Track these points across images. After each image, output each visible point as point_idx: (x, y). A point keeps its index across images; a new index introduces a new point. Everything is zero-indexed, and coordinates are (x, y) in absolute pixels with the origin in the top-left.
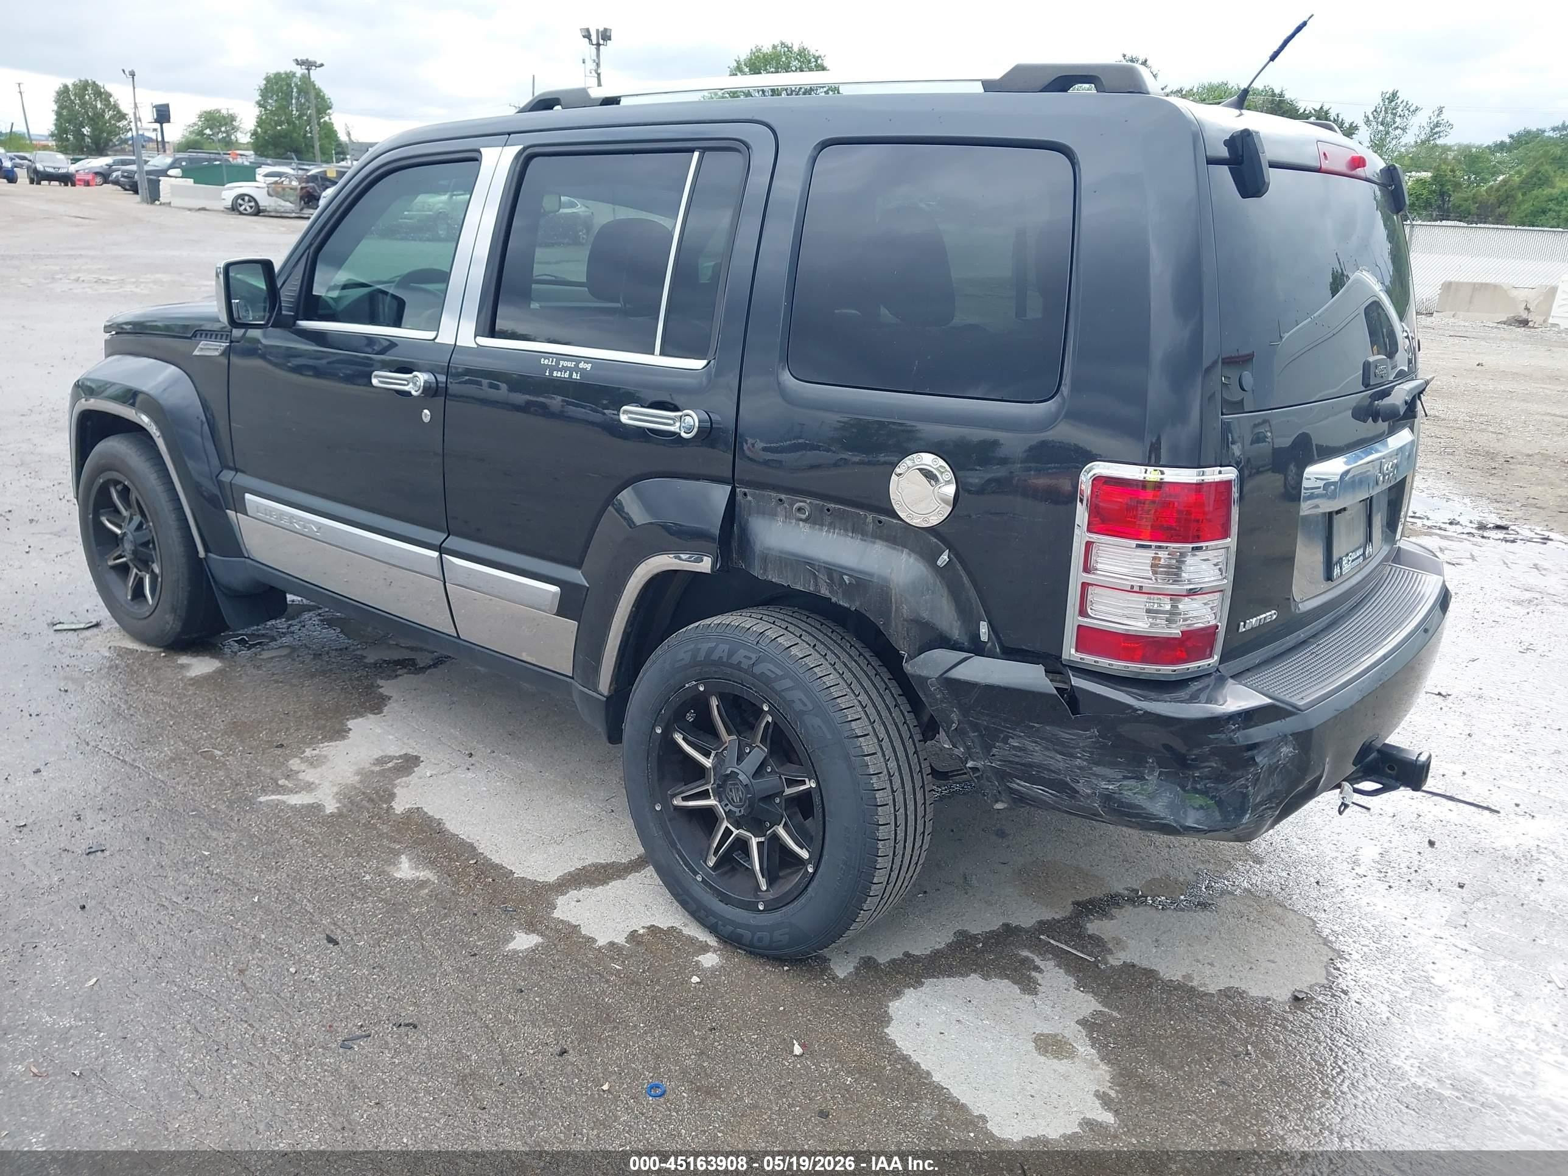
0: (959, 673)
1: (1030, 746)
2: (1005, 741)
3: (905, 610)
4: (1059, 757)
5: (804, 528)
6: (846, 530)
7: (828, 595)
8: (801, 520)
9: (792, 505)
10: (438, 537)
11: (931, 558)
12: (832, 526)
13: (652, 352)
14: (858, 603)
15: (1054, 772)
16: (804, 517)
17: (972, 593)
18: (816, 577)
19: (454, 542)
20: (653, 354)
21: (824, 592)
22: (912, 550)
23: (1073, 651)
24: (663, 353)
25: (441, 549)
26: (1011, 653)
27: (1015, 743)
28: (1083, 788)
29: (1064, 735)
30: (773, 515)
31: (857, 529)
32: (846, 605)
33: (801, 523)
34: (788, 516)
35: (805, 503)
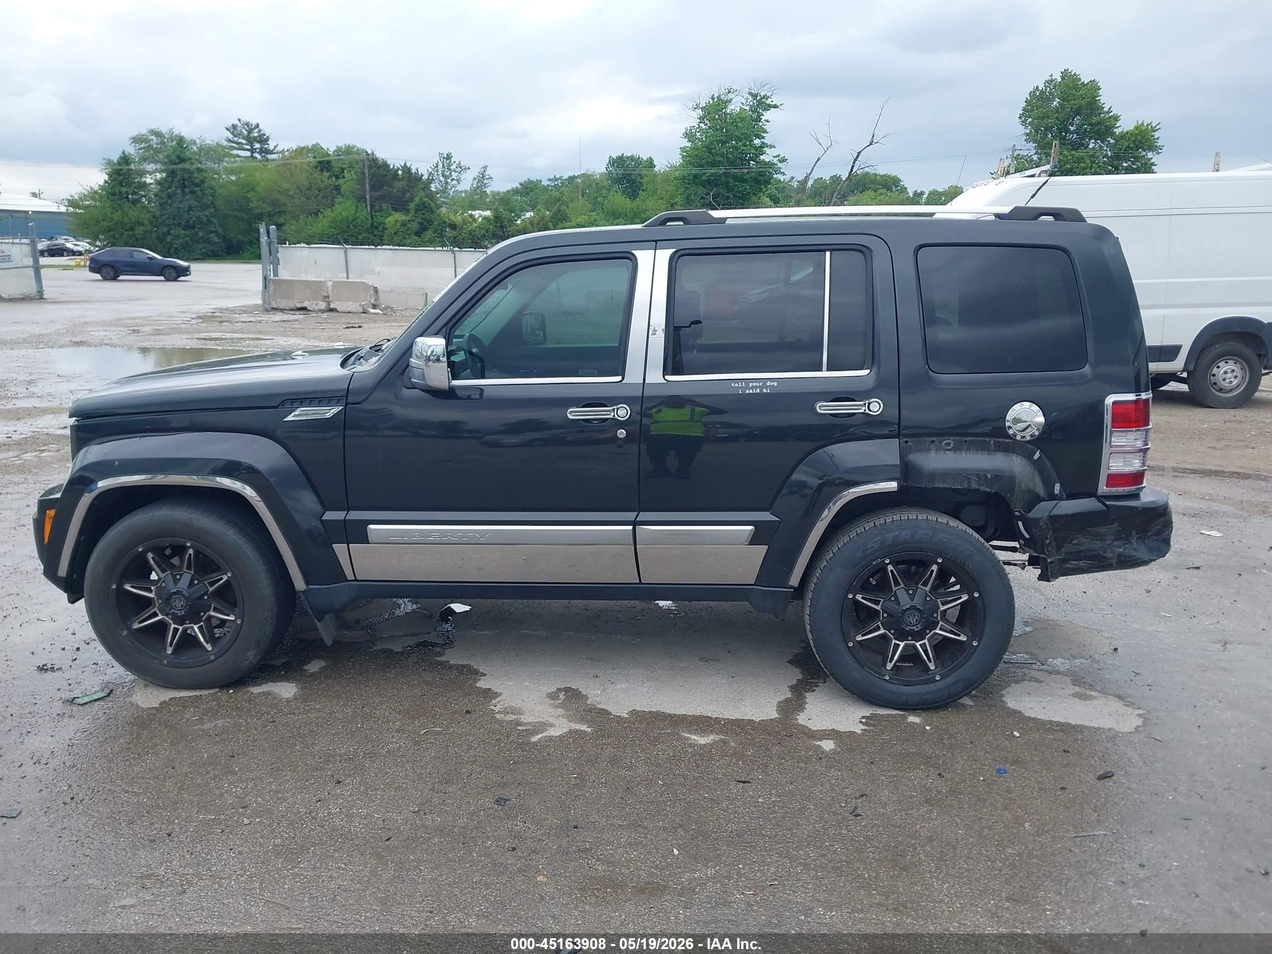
0: (1056, 512)
1: (1083, 540)
2: (1071, 542)
3: (1024, 486)
4: (1098, 542)
5: (950, 454)
6: (977, 450)
7: (977, 487)
8: (948, 450)
9: (940, 443)
10: (631, 516)
11: (1029, 457)
12: (968, 449)
13: (821, 370)
14: (996, 488)
15: (1095, 551)
16: (950, 448)
17: (1052, 470)
18: (969, 479)
19: (644, 516)
20: (822, 371)
21: (974, 486)
22: (1018, 454)
23: (1105, 488)
24: (828, 370)
25: (635, 523)
26: (1071, 496)
27: (1075, 542)
28: (1109, 554)
29: (1102, 530)
30: (928, 450)
31: (984, 448)
32: (989, 490)
33: (947, 452)
34: (938, 449)
35: (951, 440)
